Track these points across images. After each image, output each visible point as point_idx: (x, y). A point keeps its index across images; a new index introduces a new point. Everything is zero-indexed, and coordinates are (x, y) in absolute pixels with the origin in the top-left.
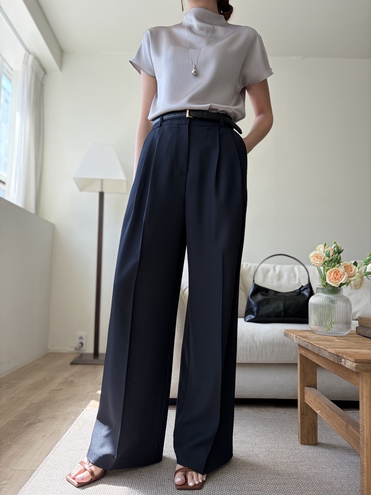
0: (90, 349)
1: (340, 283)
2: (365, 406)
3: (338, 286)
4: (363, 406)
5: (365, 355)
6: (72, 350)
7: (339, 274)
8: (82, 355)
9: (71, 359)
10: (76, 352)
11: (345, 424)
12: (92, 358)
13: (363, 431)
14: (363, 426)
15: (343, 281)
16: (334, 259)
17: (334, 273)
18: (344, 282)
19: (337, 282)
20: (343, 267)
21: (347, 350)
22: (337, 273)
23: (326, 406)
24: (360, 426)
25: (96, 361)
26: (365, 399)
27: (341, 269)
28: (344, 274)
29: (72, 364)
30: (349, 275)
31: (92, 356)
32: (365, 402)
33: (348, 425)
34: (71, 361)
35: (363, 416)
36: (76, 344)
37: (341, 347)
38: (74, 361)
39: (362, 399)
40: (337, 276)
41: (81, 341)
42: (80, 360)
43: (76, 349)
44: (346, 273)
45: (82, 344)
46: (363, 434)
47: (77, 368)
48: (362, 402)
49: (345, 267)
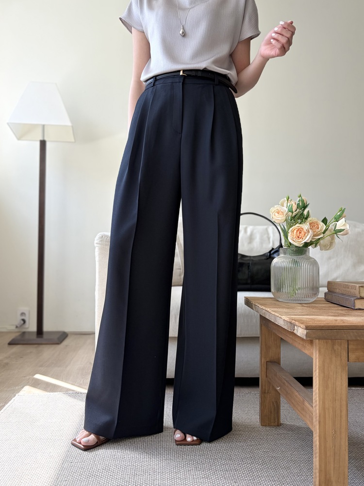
0: (32, 327)
1: (303, 242)
2: (318, 378)
3: (302, 246)
4: (316, 378)
5: (319, 321)
6: (14, 328)
7: (302, 233)
8: (24, 333)
9: (9, 338)
10: (17, 330)
11: (301, 399)
12: (35, 336)
13: (316, 406)
14: (316, 401)
15: (307, 239)
16: (299, 216)
17: (297, 231)
18: (309, 241)
19: (301, 242)
20: (308, 223)
21: (304, 317)
22: (300, 230)
23: (285, 382)
24: (314, 401)
25: (39, 340)
26: (318, 371)
27: (305, 226)
28: (309, 232)
29: (11, 343)
30: (315, 233)
31: (35, 334)
32: (317, 374)
33: (304, 401)
34: (9, 340)
35: (316, 390)
36: (18, 321)
37: (300, 314)
38: (13, 340)
39: (316, 371)
40: (301, 235)
41: (23, 318)
42: (20, 340)
43: (17, 327)
44: (310, 231)
45: (24, 321)
46: (316, 410)
47: (16, 349)
48: (316, 374)
49: (310, 224)
